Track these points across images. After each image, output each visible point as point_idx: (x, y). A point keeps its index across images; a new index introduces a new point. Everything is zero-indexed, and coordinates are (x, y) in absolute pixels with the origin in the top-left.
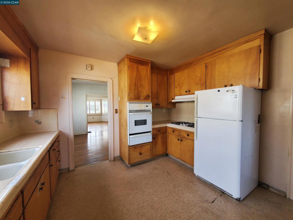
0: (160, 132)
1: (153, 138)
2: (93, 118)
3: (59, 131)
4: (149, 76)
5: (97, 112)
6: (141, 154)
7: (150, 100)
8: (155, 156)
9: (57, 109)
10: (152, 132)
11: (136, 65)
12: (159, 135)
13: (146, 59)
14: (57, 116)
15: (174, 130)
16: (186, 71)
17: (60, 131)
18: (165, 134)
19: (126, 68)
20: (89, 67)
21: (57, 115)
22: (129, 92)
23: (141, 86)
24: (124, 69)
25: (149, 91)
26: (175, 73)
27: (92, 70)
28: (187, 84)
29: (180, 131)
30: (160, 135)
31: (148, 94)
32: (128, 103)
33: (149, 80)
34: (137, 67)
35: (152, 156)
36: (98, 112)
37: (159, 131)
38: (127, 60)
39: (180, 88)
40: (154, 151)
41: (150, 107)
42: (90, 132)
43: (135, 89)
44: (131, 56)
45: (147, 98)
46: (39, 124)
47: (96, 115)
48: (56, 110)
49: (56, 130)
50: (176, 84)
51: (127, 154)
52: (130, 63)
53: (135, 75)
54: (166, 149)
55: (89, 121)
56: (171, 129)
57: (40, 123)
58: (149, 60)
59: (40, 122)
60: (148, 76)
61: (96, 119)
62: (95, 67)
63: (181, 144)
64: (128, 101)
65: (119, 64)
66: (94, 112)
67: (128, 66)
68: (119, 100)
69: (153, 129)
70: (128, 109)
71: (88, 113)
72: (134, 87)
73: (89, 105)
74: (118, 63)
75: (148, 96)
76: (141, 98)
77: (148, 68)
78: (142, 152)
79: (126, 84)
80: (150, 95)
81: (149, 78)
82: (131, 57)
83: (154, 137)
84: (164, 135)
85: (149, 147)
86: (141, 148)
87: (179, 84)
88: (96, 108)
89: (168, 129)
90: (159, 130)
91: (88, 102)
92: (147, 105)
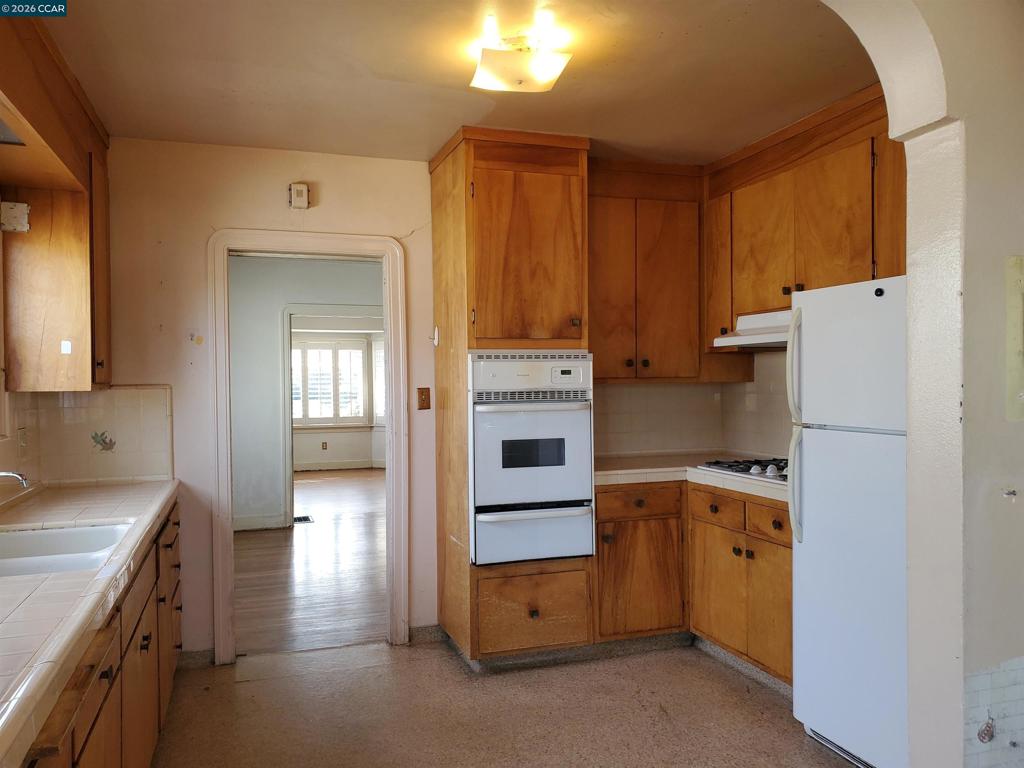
0: (643, 511)
1: (601, 538)
2: (325, 446)
3: (176, 482)
4: (578, 221)
5: (344, 413)
6: (534, 613)
7: (585, 342)
8: (615, 634)
9: (171, 388)
10: (593, 504)
11: (511, 173)
12: (635, 527)
13: (564, 134)
14: (172, 415)
15: (718, 501)
16: (785, 181)
17: (180, 483)
18: (673, 522)
19: (460, 190)
20: (299, 193)
21: (168, 413)
22: (474, 304)
23: (533, 274)
24: (455, 192)
25: (580, 298)
26: (736, 188)
27: (314, 206)
28: (792, 251)
29: (744, 502)
30: (641, 524)
31: (573, 308)
32: (470, 356)
33: (579, 239)
34: (517, 182)
35: (601, 635)
36: (352, 409)
37: (640, 503)
38: (467, 153)
39: (761, 270)
40: (607, 605)
41: (583, 374)
42: (305, 519)
43: (504, 292)
44: (483, 129)
45: (565, 333)
46: (107, 450)
47: (338, 427)
48: (168, 390)
49: (165, 478)
50: (742, 248)
51: (467, 606)
52: (482, 164)
53: (505, 219)
54: (684, 605)
55: (302, 463)
56: (702, 494)
57: (108, 445)
58: (574, 139)
59: (111, 440)
60: (573, 222)
61: (341, 450)
62: (326, 195)
63: (748, 573)
64: (469, 348)
65: (434, 164)
66: (328, 413)
67: (470, 180)
68: (436, 343)
69: (601, 491)
70: (470, 387)
71: (298, 413)
72: (500, 281)
73: (305, 370)
74: (430, 162)
75: (574, 322)
76: (537, 333)
77: (574, 180)
78: (543, 604)
79: (463, 268)
80: (586, 316)
81: (578, 229)
82: (484, 138)
83: (609, 529)
84: (666, 526)
85: (583, 584)
86: (537, 585)
87: (752, 251)
88: (342, 389)
89: (692, 496)
90: (638, 497)
91: (296, 354)
92: (566, 365)
